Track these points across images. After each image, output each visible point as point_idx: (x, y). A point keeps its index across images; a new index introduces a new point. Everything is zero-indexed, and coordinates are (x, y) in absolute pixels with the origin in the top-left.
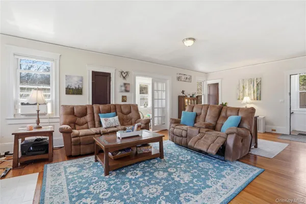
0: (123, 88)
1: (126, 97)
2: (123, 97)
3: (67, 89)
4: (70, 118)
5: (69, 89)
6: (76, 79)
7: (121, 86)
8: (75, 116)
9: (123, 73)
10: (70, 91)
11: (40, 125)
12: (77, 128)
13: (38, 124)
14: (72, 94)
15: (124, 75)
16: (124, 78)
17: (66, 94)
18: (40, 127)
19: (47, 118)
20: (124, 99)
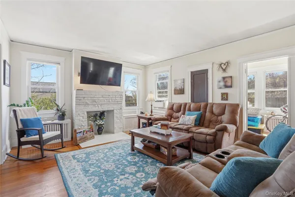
0: (222, 84)
1: (227, 94)
2: (223, 94)
3: (174, 90)
6: (179, 82)
7: (220, 82)
8: (174, 111)
9: (223, 65)
12: (171, 121)
15: (224, 67)
16: (224, 70)
17: (174, 94)
20: (225, 96)
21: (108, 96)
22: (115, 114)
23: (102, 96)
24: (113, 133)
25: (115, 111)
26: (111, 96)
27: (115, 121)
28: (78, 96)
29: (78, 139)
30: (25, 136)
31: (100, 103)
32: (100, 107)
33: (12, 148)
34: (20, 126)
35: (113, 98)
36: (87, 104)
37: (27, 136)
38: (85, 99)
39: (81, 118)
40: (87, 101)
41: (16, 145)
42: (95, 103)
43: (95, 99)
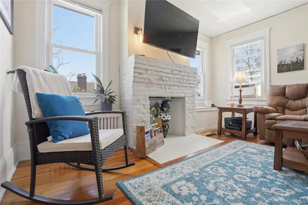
3: (279, 66)
4: (278, 100)
5: (283, 65)
8: (286, 97)
10: (283, 68)
11: (242, 104)
12: (285, 113)
13: (240, 103)
14: (287, 71)
17: (278, 72)
18: (242, 106)
19: (256, 101)
21: (178, 73)
22: (186, 104)
23: (172, 70)
24: (184, 135)
25: (187, 99)
26: (183, 74)
27: (186, 116)
28: (138, 66)
29: (147, 146)
30: (50, 138)
31: (169, 83)
32: (167, 90)
33: (20, 164)
34: (37, 113)
35: (185, 76)
36: (150, 83)
37: (55, 140)
38: (148, 72)
39: (142, 107)
40: (150, 77)
41: (27, 156)
42: (162, 83)
43: (162, 74)
